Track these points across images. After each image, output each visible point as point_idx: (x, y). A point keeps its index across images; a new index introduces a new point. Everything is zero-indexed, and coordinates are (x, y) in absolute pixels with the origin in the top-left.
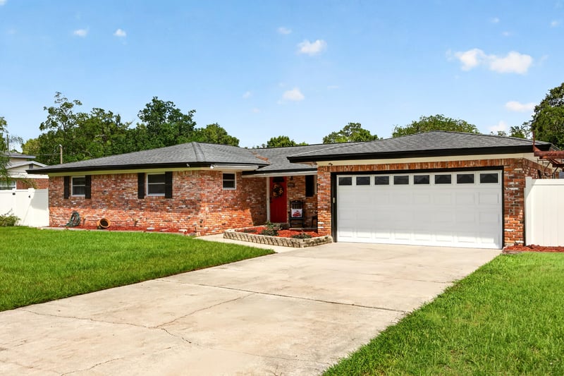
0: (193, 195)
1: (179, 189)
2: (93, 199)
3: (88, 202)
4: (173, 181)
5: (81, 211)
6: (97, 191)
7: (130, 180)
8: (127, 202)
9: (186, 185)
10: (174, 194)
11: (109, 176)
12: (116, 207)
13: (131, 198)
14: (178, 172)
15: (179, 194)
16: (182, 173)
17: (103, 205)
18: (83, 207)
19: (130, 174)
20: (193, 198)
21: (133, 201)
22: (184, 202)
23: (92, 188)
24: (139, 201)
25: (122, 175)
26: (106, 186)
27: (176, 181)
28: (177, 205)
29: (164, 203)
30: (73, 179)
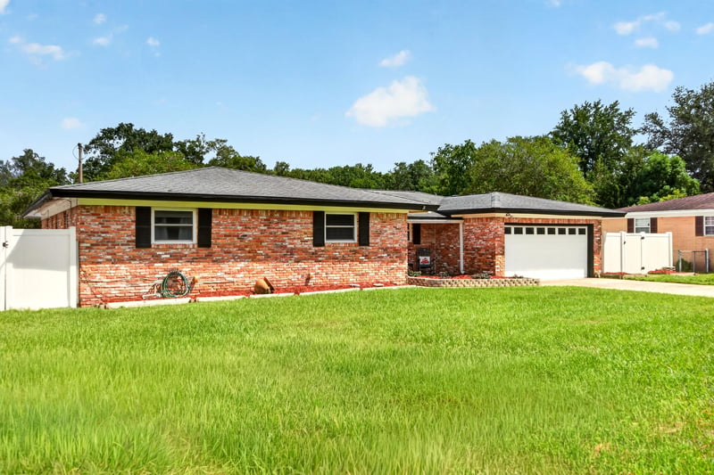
0: (397, 242)
1: (378, 234)
2: (215, 249)
3: (204, 252)
4: (371, 225)
5: (185, 269)
6: (226, 236)
7: (299, 221)
8: (292, 252)
9: (388, 230)
10: (371, 241)
11: (252, 212)
12: (267, 258)
13: (299, 246)
14: (377, 213)
15: (378, 241)
16: (382, 214)
17: (239, 257)
18: (191, 261)
19: (298, 212)
20: (397, 245)
21: (305, 251)
22: (385, 250)
23: (213, 231)
24: (314, 249)
25: (282, 212)
26: (246, 227)
27: (374, 224)
28: (376, 253)
29: (355, 252)
30: (156, 212)
